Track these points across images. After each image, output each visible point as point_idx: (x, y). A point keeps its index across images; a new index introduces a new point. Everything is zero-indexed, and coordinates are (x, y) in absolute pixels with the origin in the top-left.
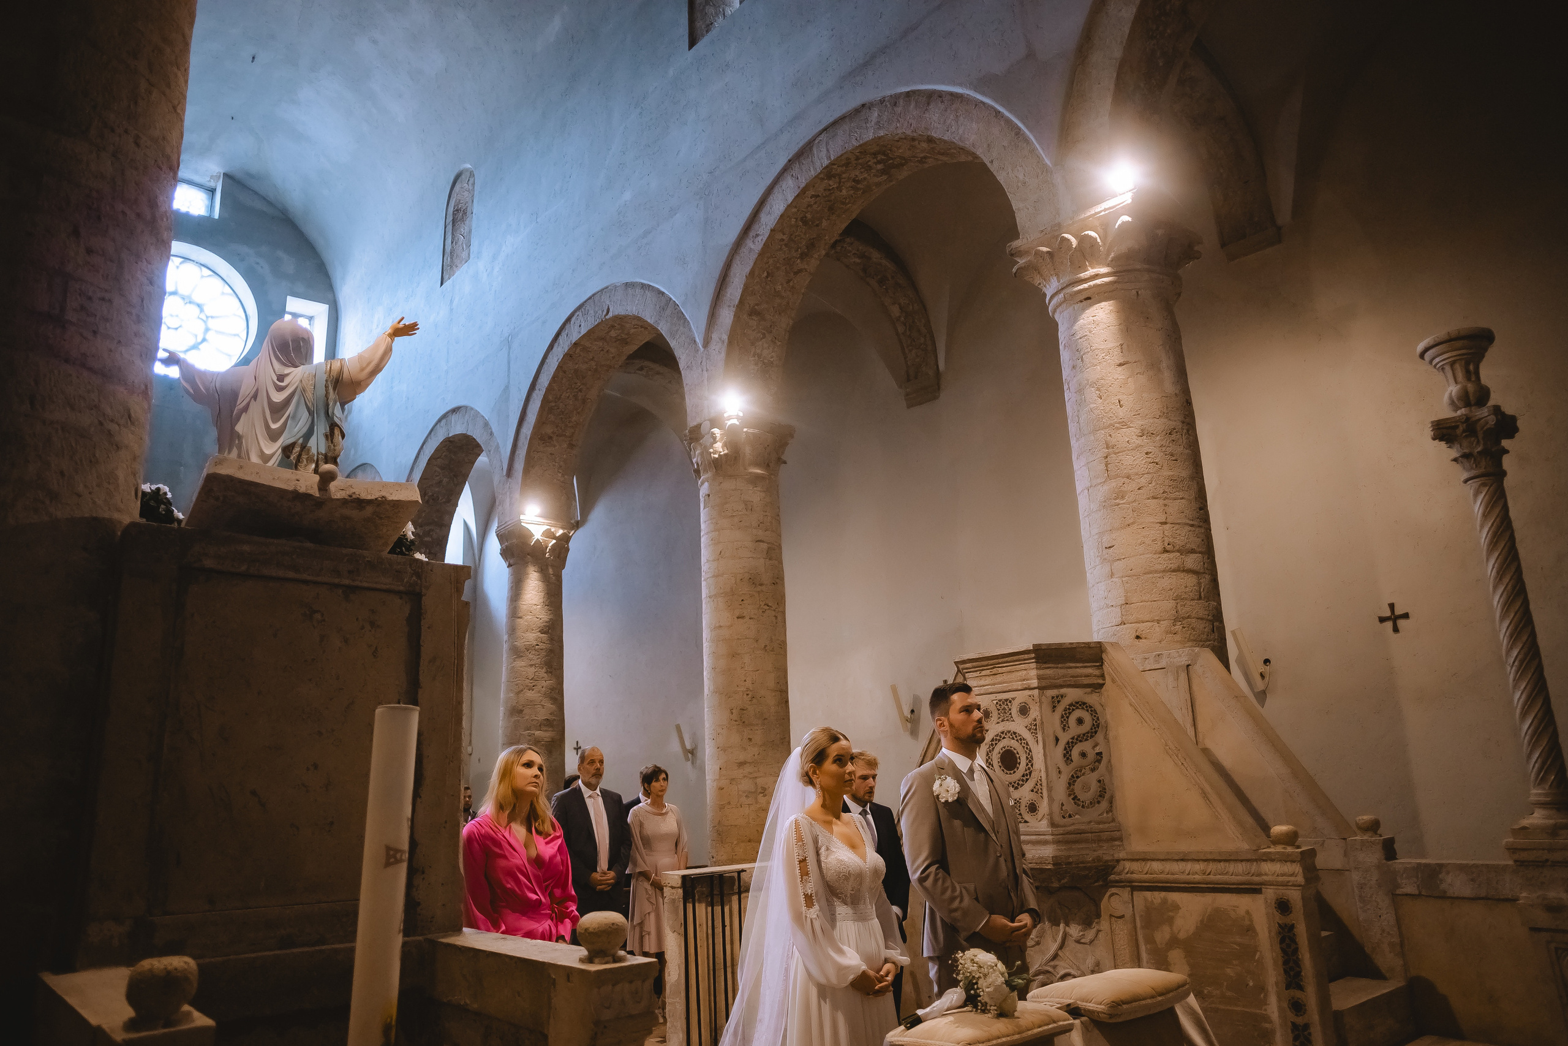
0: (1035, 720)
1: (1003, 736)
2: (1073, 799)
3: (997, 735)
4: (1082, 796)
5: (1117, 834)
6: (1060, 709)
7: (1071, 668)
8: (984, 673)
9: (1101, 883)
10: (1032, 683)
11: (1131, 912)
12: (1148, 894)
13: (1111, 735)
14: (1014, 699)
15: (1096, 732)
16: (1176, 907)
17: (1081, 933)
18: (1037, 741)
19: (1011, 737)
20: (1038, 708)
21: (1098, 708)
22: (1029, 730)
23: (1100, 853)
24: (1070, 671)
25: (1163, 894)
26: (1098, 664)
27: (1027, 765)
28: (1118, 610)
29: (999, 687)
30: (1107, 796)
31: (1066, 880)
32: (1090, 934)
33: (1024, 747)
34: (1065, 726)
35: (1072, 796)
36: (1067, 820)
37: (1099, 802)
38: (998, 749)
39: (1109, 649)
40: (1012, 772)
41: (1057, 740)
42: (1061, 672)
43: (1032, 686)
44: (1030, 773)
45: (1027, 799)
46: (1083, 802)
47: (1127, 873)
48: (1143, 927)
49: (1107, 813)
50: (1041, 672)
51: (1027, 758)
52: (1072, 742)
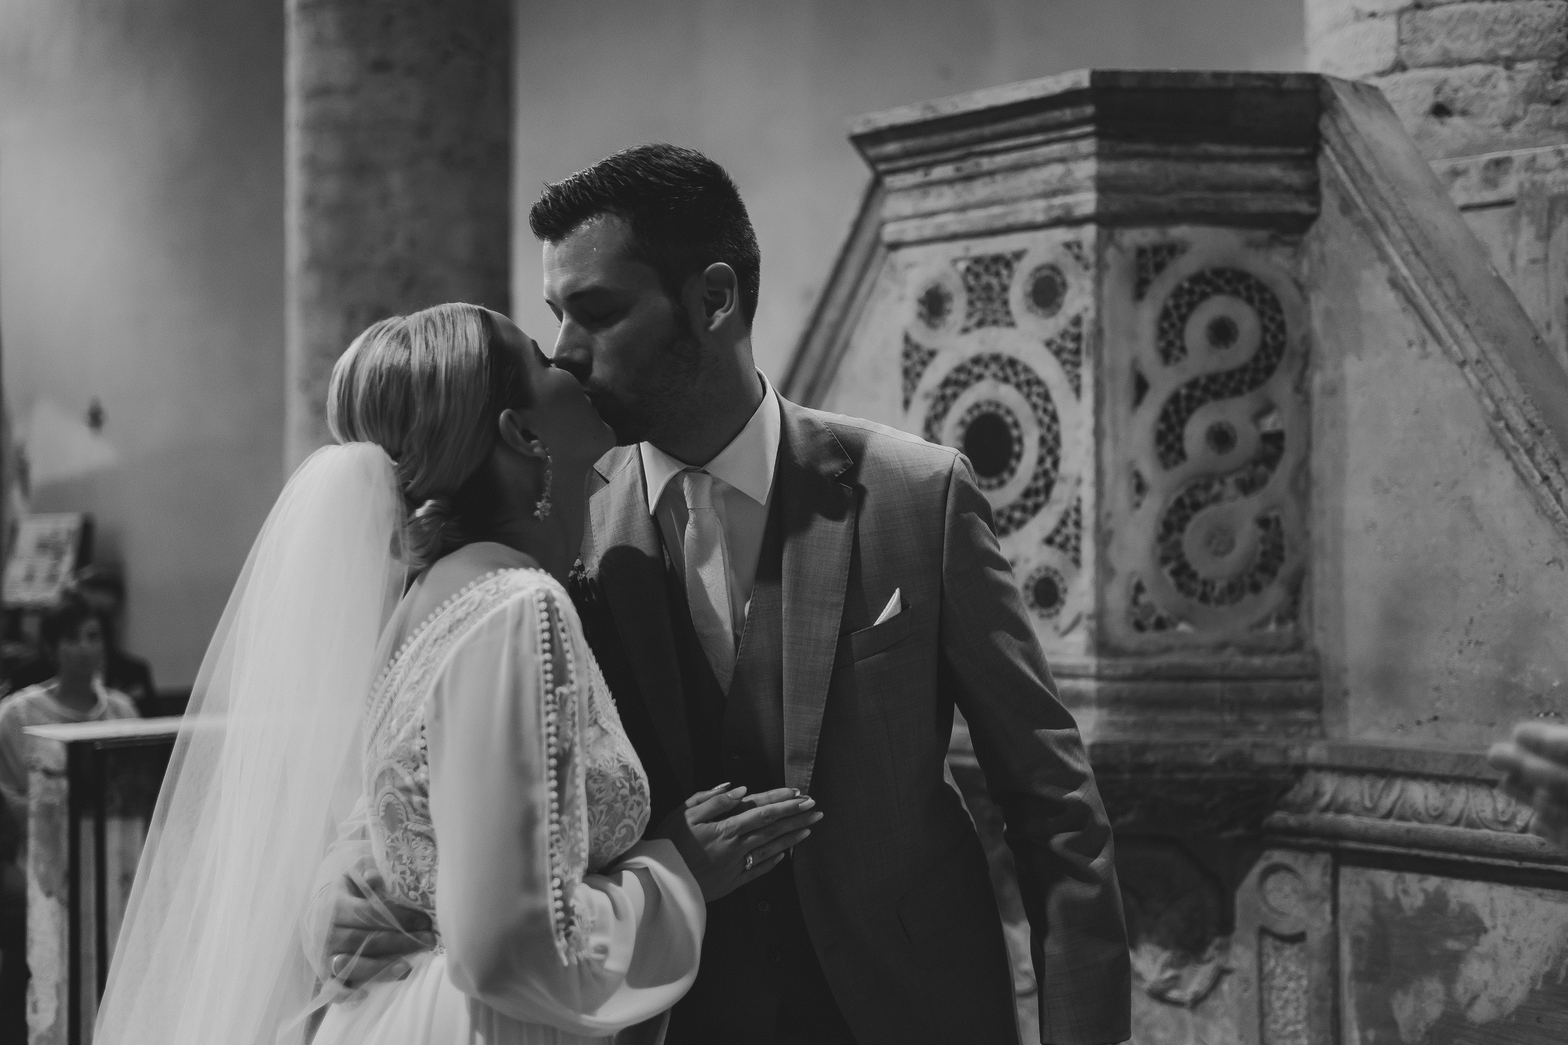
0: (1077, 321)
1: (977, 370)
2: (1175, 573)
3: (960, 369)
4: (1205, 566)
5: (1308, 687)
6: (1161, 290)
7: (1209, 158)
8: (939, 172)
9: (1239, 831)
10: (1078, 204)
11: (1326, 930)
12: (1386, 879)
13: (1317, 381)
14: (1019, 255)
15: (1270, 370)
16: (1473, 927)
17: (1169, 973)
18: (1077, 390)
19: (1000, 374)
20: (1088, 284)
21: (1287, 294)
22: (1058, 353)
23: (1245, 740)
24: (1206, 170)
25: (1433, 882)
26: (1301, 151)
27: (1041, 461)
28: (1389, 26)
29: (977, 218)
30: (1285, 570)
31: (1130, 817)
32: (1197, 980)
33: (1035, 407)
34: (1170, 344)
35: (1172, 565)
36: (1151, 636)
37: (1256, 588)
38: (959, 410)
39: (1345, 100)
40: (994, 482)
41: (1141, 387)
42: (1183, 169)
43: (1079, 212)
44: (1049, 487)
45: (1033, 565)
46: (1205, 583)
47: (1326, 809)
48: (1357, 975)
49: (1281, 620)
50: (1112, 168)
51: (1043, 441)
52: (1189, 398)
